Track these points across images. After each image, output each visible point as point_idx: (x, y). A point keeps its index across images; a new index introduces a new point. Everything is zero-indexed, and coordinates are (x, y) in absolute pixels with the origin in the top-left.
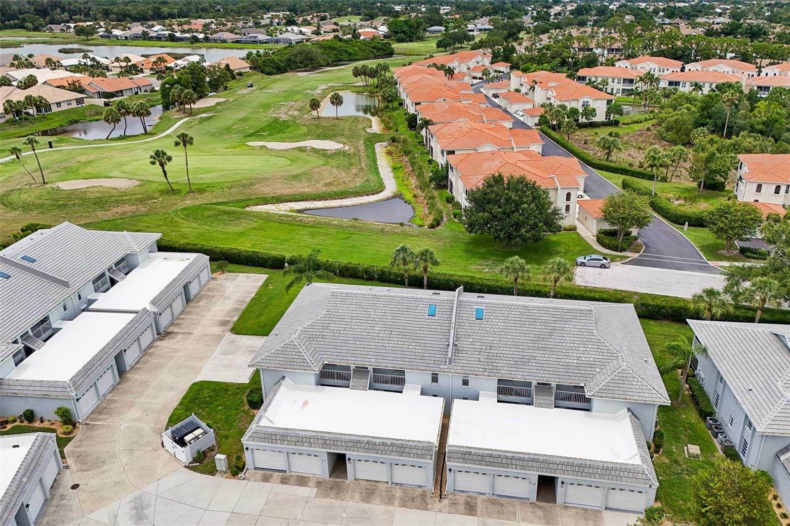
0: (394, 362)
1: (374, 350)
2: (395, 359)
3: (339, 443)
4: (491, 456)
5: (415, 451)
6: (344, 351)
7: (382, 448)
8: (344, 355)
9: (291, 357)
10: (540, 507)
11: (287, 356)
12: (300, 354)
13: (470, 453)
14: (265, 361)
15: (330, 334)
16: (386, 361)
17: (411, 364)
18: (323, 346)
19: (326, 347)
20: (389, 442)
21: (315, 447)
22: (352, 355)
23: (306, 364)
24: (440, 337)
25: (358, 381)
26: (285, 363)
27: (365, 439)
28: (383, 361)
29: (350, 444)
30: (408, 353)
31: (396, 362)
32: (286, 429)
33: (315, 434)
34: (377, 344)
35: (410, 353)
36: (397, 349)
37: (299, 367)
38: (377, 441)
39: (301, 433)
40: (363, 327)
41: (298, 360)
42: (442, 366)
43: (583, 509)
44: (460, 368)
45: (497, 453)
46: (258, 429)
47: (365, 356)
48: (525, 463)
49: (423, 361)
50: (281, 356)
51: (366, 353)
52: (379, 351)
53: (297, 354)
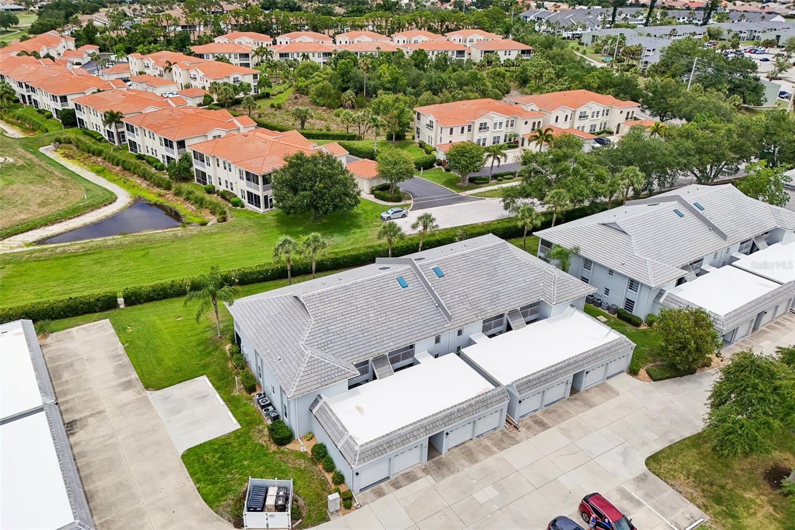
0: (409, 338)
1: (385, 335)
2: (408, 335)
3: (438, 423)
4: (543, 376)
5: (494, 399)
6: (361, 347)
7: (471, 409)
8: (364, 349)
9: (323, 371)
10: (575, 399)
11: (320, 372)
12: (329, 365)
13: (530, 381)
14: (302, 387)
15: (336, 337)
16: (402, 340)
17: (423, 333)
18: (339, 350)
19: (342, 349)
20: (473, 402)
21: (420, 437)
22: (371, 347)
23: (343, 372)
24: (426, 302)
25: (382, 369)
26: (323, 379)
27: (455, 409)
28: (400, 341)
29: (447, 419)
30: (413, 326)
31: (411, 337)
32: (388, 435)
33: (414, 426)
34: (384, 328)
35: (415, 325)
36: (402, 326)
37: (340, 378)
38: (464, 405)
39: (402, 431)
40: (359, 319)
41: (333, 372)
42: (446, 326)
43: (596, 386)
44: (459, 321)
45: (545, 371)
46: (363, 448)
47: (382, 343)
48: (565, 370)
49: (430, 327)
50: (313, 375)
51: (381, 340)
52: (389, 334)
53: (327, 366)
